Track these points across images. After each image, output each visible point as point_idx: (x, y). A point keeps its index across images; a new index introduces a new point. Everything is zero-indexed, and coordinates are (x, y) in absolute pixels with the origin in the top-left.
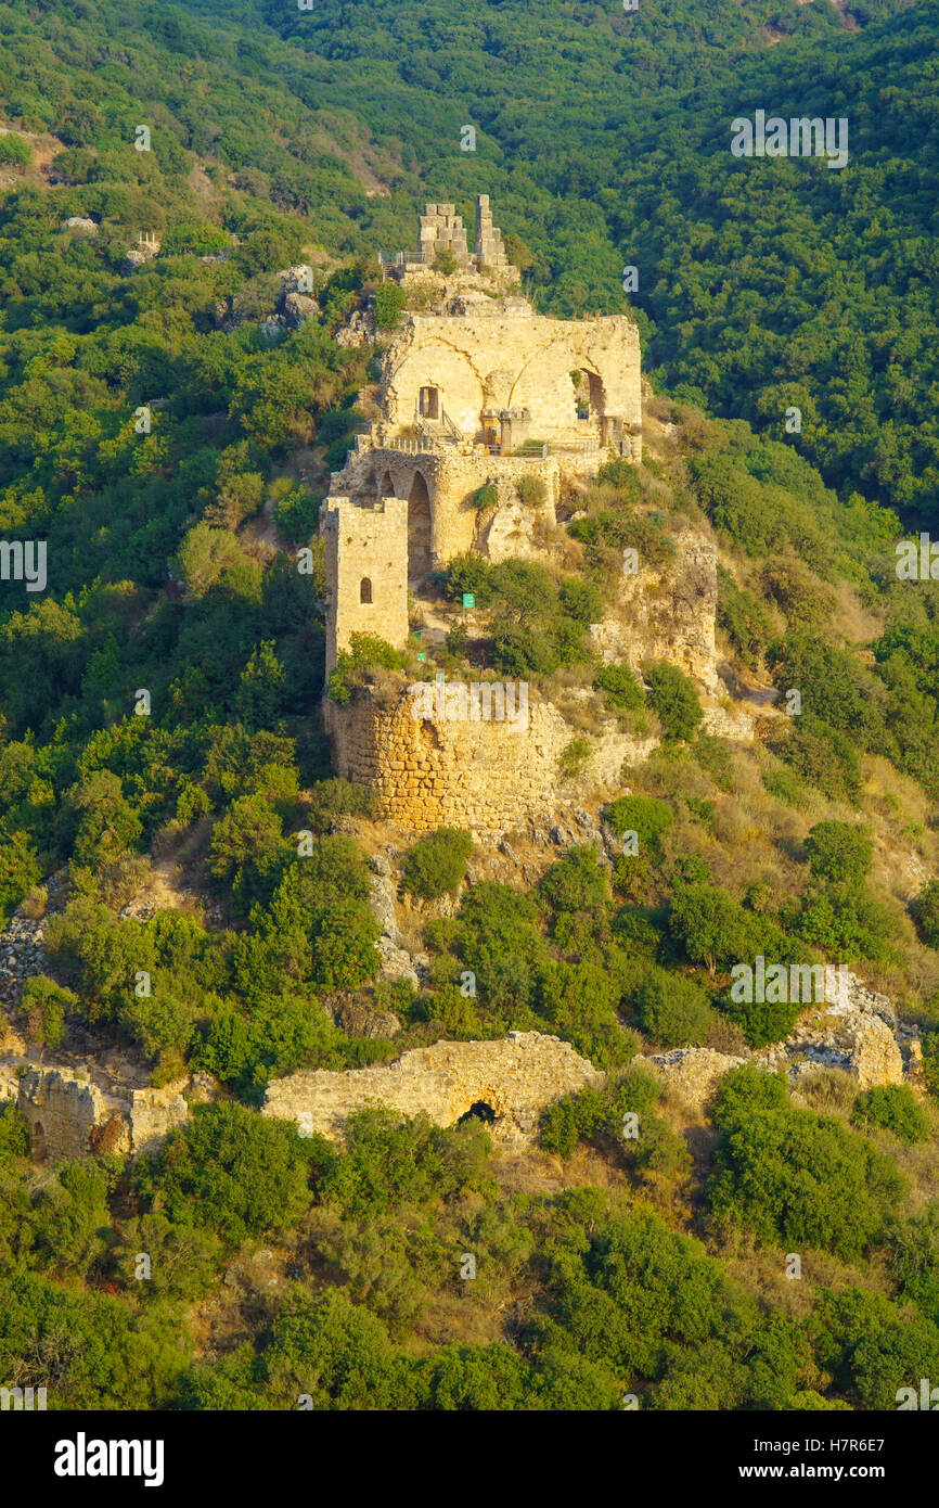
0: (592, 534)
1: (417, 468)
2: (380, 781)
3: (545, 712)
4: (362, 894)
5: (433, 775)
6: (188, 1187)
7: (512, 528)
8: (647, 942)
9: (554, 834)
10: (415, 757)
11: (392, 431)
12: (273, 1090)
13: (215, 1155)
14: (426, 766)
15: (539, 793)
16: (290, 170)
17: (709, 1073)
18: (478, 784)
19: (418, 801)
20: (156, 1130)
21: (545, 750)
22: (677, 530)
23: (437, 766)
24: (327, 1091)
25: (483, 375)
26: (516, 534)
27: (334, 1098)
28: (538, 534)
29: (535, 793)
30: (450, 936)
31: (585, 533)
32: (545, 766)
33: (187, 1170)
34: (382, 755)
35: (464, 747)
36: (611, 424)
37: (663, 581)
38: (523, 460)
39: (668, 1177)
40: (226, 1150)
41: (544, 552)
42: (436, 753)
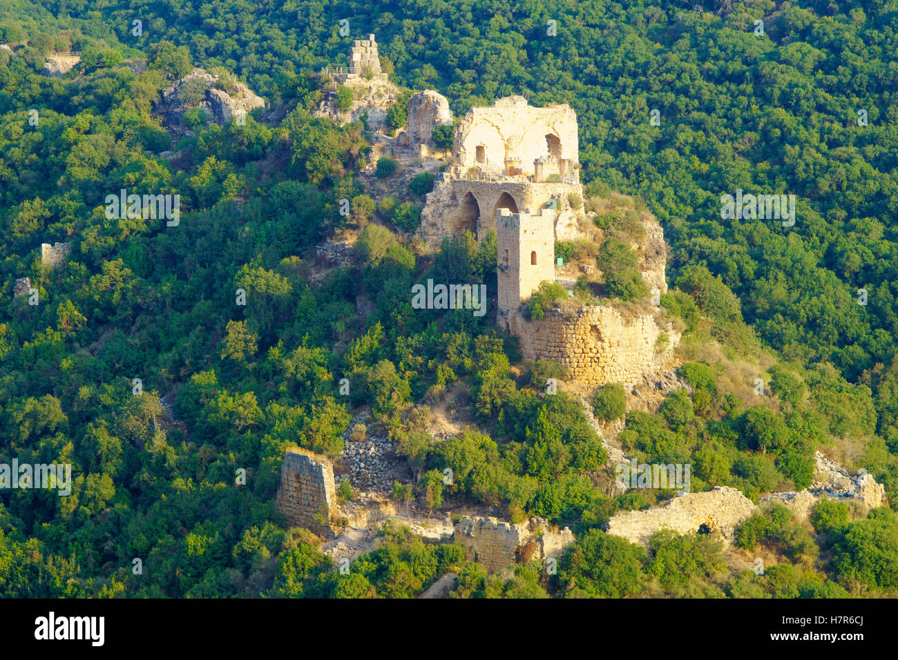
0: (606, 224)
1: (504, 190)
2: (568, 360)
3: (649, 320)
4: (583, 419)
5: (598, 355)
6: (588, 574)
7: (568, 222)
8: (731, 439)
9: (659, 385)
10: (588, 346)
11: (463, 171)
12: (613, 522)
13: (601, 557)
14: (594, 351)
15: (647, 363)
17: (808, 504)
18: (621, 359)
19: (590, 370)
20: (556, 546)
21: (649, 340)
22: (642, 220)
23: (601, 351)
24: (637, 521)
25: (506, 139)
26: (570, 225)
27: (640, 525)
28: (581, 224)
29: (645, 363)
30: (634, 440)
31: (603, 224)
32: (649, 349)
33: (585, 566)
34: (568, 346)
35: (614, 340)
36: (567, 163)
37: (639, 248)
38: (552, 185)
39: (810, 558)
40: (606, 554)
41: (584, 234)
42: (599, 343)
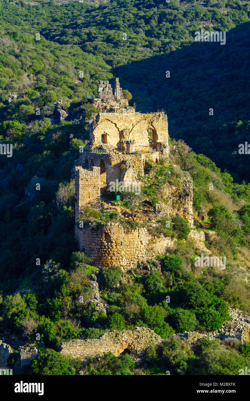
1: (101, 158)
2: (93, 252)
3: (143, 231)
5: (109, 250)
9: (146, 268)
10: (103, 245)
11: (93, 147)
12: (64, 346)
14: (107, 247)
15: (141, 255)
16: (52, 75)
17: (196, 339)
18: (123, 253)
21: (143, 242)
23: (110, 247)
24: (80, 346)
25: (120, 130)
26: (132, 177)
27: (82, 348)
28: (139, 177)
29: (140, 255)
32: (143, 247)
34: (94, 244)
35: (118, 242)
36: (159, 145)
38: (134, 155)
42: (110, 243)
